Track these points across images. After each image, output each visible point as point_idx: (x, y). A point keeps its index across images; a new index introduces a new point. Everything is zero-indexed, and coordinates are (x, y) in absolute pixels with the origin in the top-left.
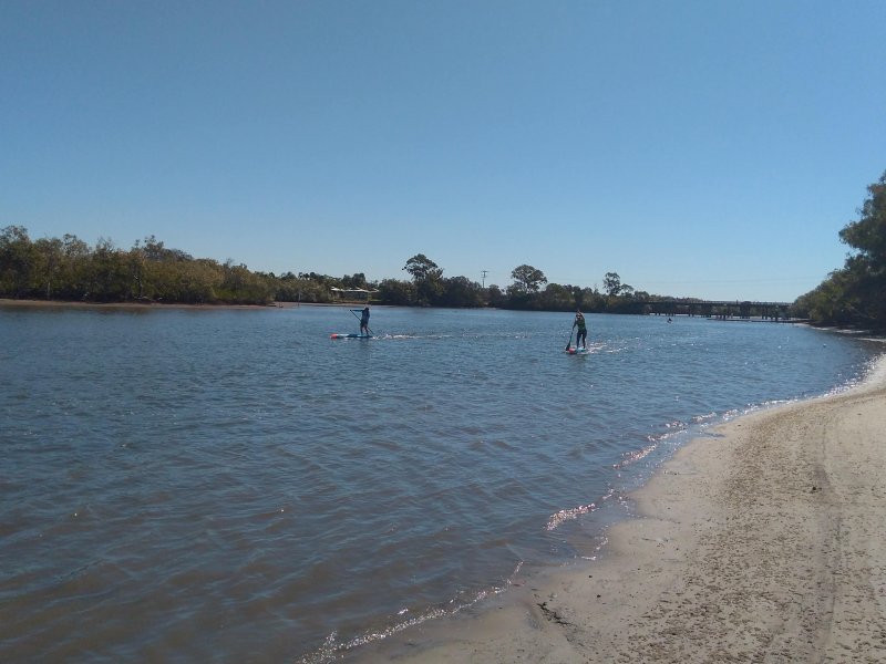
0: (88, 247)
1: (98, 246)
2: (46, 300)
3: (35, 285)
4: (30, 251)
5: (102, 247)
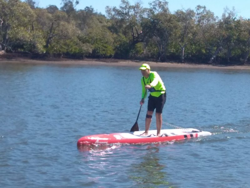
0: (215, 16)
1: (224, 15)
2: (181, 62)
3: (172, 50)
4: (169, 21)
5: (227, 15)
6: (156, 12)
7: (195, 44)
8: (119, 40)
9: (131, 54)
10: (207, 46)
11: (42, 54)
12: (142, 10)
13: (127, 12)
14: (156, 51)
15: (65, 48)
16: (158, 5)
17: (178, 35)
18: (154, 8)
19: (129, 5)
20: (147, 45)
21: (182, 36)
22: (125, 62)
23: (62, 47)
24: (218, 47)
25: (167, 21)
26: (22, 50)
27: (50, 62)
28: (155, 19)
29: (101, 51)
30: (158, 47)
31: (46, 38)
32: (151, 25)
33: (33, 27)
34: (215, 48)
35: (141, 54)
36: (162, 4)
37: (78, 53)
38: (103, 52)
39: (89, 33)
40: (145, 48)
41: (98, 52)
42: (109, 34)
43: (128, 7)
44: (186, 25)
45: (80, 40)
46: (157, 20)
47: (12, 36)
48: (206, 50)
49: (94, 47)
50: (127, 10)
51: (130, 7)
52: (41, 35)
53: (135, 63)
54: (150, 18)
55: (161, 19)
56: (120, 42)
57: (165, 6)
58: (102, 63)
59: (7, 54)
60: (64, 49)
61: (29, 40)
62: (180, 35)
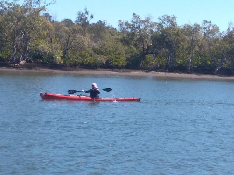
6: (165, 26)
7: (201, 56)
8: (131, 52)
9: (141, 64)
10: (212, 58)
11: (59, 64)
12: (152, 24)
13: (138, 26)
14: (165, 62)
15: (81, 59)
16: (166, 20)
17: (185, 48)
18: (163, 22)
19: (140, 19)
20: (156, 56)
21: (189, 49)
22: (135, 72)
23: (78, 58)
24: (222, 59)
25: (175, 34)
26: (42, 61)
27: (67, 72)
28: (164, 33)
29: (113, 62)
30: (166, 58)
31: (63, 50)
32: (160, 38)
33: (51, 39)
34: (220, 60)
35: (151, 65)
36: (170, 18)
37: (93, 63)
38: (116, 63)
39: (103, 45)
40: (154, 59)
41: (111, 63)
42: (121, 46)
43: (139, 21)
44: (193, 38)
45: (94, 52)
46: (166, 33)
47: (32, 47)
48: (211, 62)
49: (107, 58)
50: (138, 24)
51: (141, 22)
52: (59, 47)
53: (145, 73)
54: (159, 32)
55: (169, 32)
56: (131, 54)
57: (173, 21)
58: (114, 73)
59: (27, 64)
60: (79, 60)
61: (48, 52)
62: (187, 48)
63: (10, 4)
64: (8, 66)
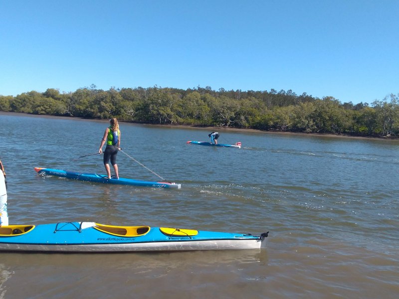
47: (395, 127)
59: (391, 136)
63: (381, 102)
64: (379, 137)
